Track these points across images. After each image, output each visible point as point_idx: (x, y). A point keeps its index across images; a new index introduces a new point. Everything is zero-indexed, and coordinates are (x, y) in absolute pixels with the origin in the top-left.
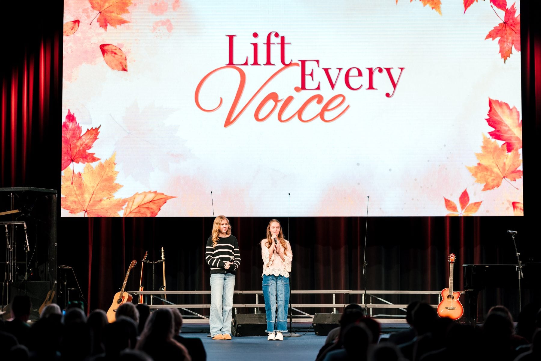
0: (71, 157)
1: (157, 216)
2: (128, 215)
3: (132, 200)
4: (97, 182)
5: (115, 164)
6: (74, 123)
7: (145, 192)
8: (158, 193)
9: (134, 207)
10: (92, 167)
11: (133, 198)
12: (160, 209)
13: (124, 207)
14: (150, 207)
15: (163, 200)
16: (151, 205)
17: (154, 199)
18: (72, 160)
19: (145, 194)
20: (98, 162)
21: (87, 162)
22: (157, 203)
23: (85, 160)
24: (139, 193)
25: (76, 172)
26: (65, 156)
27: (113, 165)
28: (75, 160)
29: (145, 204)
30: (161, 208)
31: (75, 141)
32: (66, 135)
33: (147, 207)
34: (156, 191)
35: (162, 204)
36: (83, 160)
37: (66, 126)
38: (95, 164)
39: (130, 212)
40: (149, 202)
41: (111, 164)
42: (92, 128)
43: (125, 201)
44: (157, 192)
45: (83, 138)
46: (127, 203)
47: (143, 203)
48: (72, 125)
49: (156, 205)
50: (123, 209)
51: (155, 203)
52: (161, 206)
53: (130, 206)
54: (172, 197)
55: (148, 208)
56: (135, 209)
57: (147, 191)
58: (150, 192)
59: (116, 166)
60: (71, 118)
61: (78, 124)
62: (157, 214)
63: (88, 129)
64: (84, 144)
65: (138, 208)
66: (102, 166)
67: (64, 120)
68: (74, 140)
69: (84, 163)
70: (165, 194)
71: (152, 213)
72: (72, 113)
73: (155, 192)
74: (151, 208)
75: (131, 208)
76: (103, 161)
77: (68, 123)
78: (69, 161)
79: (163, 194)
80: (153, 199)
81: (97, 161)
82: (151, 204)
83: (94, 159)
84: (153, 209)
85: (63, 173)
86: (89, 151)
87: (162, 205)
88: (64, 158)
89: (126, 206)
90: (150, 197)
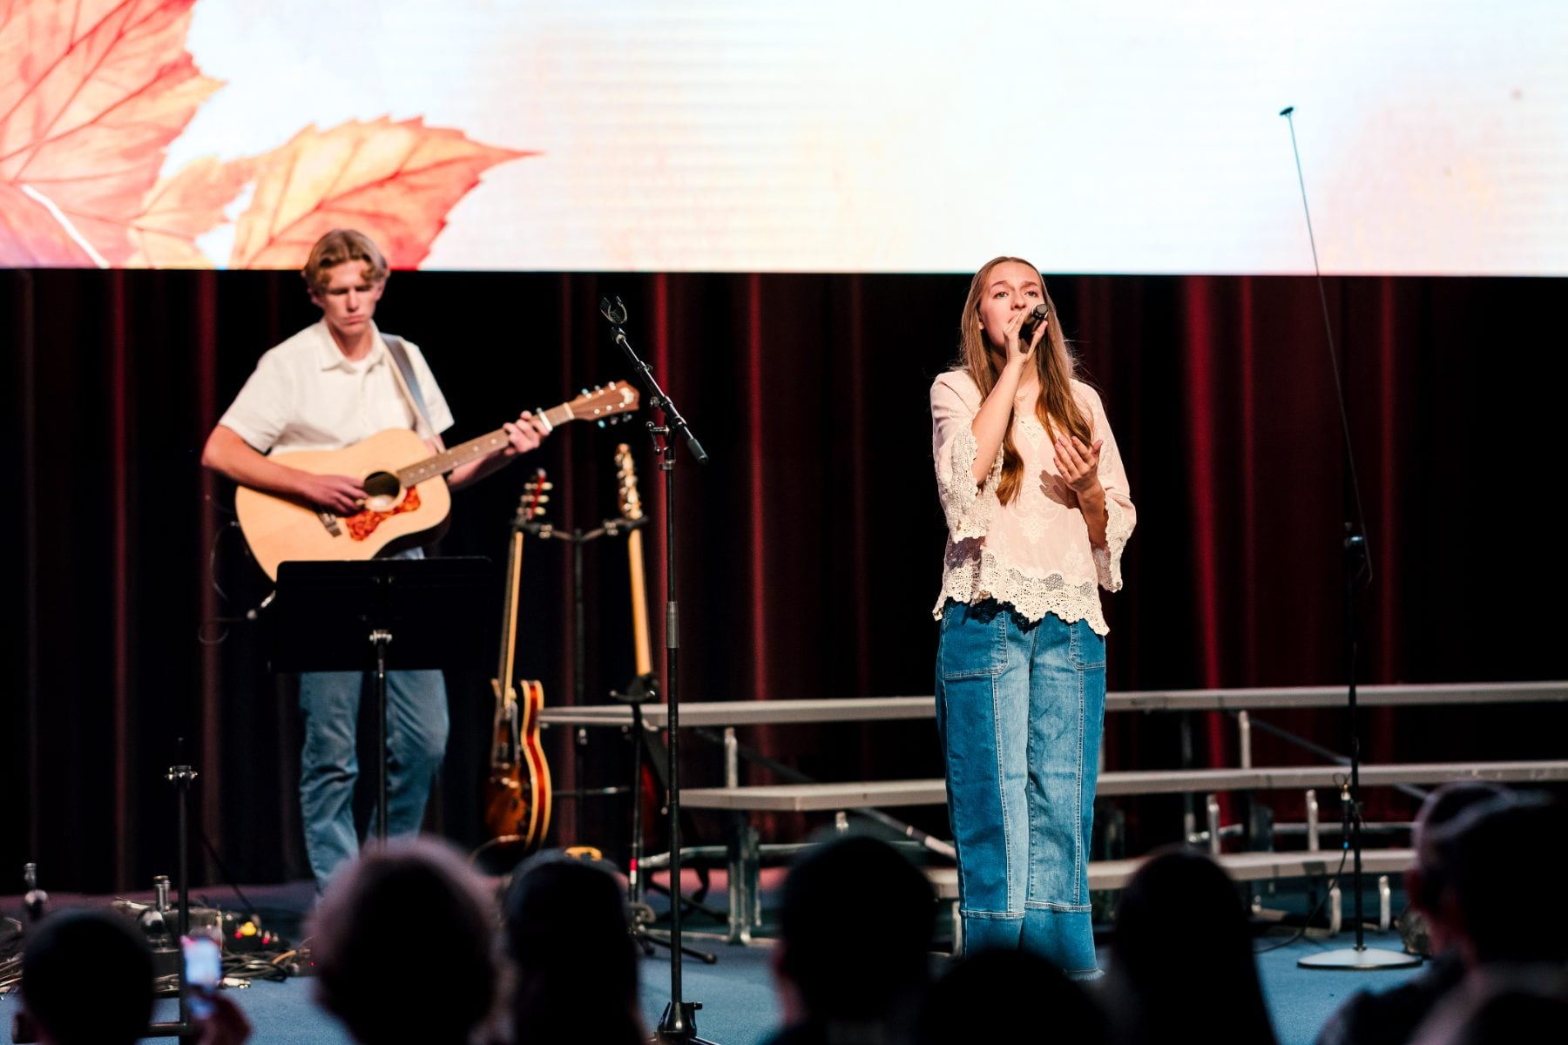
1: (428, 265)
2: (255, 258)
3: (281, 170)
7: (353, 123)
8: (432, 130)
9: (290, 212)
11: (288, 157)
12: (442, 224)
13: (234, 209)
14: (387, 209)
15: (461, 170)
16: (393, 201)
17: (412, 165)
19: (357, 133)
22: (424, 188)
24: (324, 124)
29: (359, 190)
30: (453, 216)
33: (370, 208)
34: (421, 119)
35: (456, 191)
39: (271, 242)
40: (381, 183)
43: (237, 175)
44: (429, 122)
46: (250, 187)
47: (345, 185)
49: (422, 197)
50: (224, 220)
51: (413, 189)
52: (447, 206)
53: (270, 198)
54: (513, 155)
55: (375, 217)
56: (299, 222)
57: (367, 114)
58: (384, 122)
62: (425, 253)
65: (319, 216)
70: (473, 133)
71: (399, 244)
73: (415, 124)
74: (394, 219)
75: (276, 213)
79: (458, 135)
80: (403, 164)
82: (391, 190)
84: (405, 224)
87: (457, 199)
89: (243, 202)
90: (386, 152)
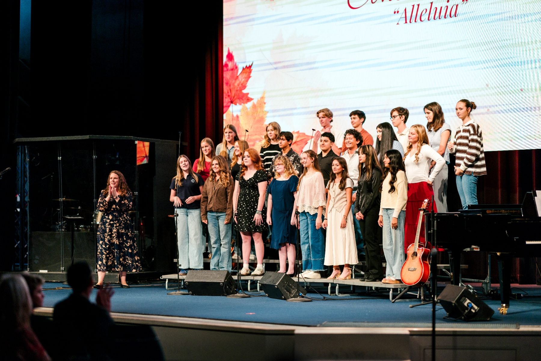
0: (231, 99)
4: (251, 125)
5: (265, 103)
6: (233, 62)
10: (247, 109)
15: (305, 141)
18: (232, 102)
20: (252, 102)
21: (243, 103)
23: (241, 100)
25: (235, 115)
26: (226, 98)
27: (264, 104)
28: (234, 102)
31: (234, 81)
32: (227, 75)
34: (299, 131)
36: (240, 101)
37: (227, 65)
38: (249, 105)
41: (262, 103)
42: (246, 67)
45: (240, 77)
48: (231, 65)
59: (266, 105)
60: (230, 57)
61: (236, 63)
63: (243, 68)
64: (240, 84)
66: (254, 106)
67: (225, 59)
68: (232, 81)
69: (241, 104)
70: (306, 134)
72: (231, 51)
76: (255, 101)
77: (228, 63)
78: (229, 104)
79: (304, 134)
81: (250, 101)
83: (249, 100)
85: (225, 116)
86: (244, 91)
88: (226, 100)
